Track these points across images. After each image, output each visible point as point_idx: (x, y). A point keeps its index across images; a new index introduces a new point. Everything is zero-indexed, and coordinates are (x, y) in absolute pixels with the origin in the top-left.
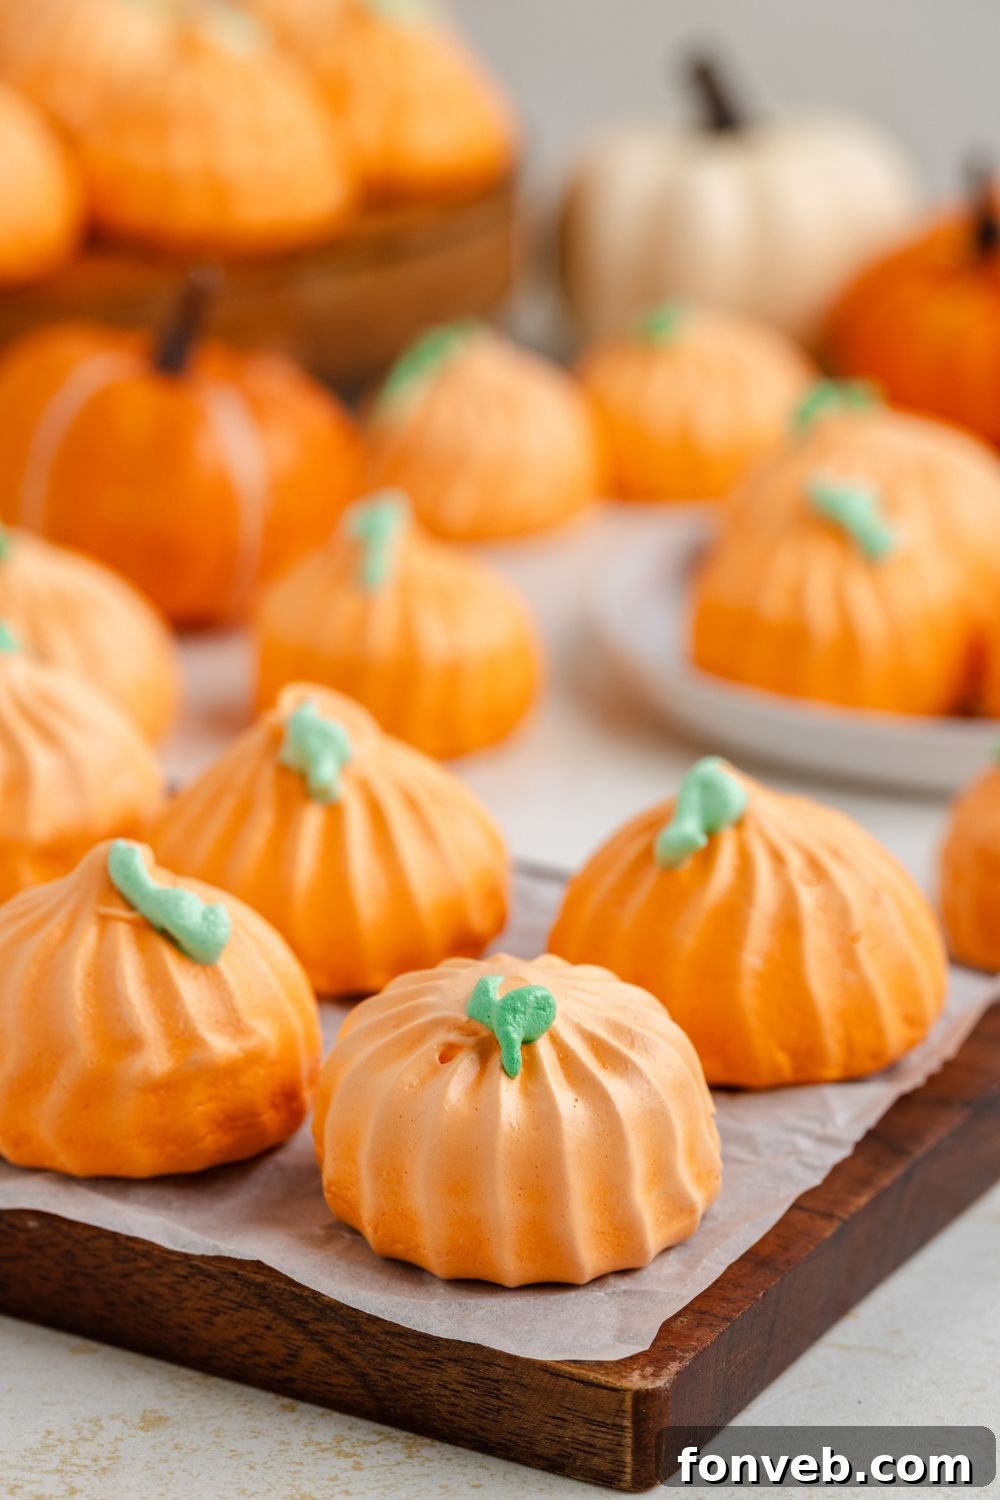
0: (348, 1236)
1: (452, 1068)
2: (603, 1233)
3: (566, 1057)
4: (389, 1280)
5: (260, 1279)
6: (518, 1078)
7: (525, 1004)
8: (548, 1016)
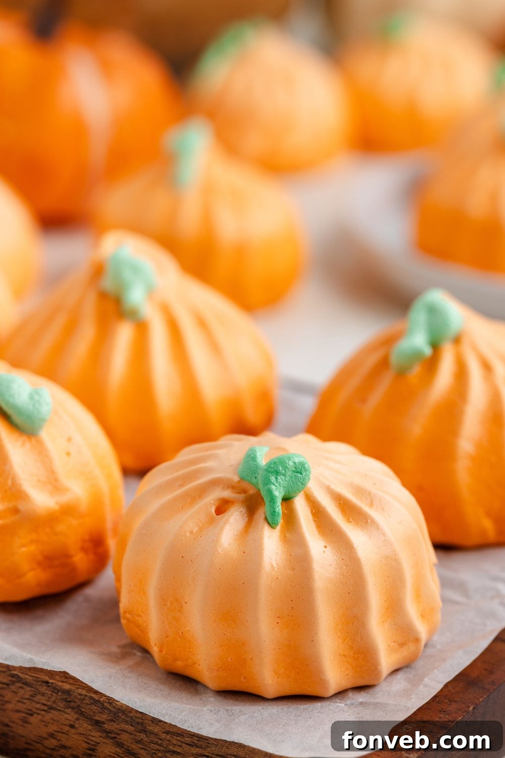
0: (139, 654)
1: (225, 518)
2: (345, 656)
3: (318, 512)
4: (171, 690)
5: (67, 687)
6: (279, 528)
7: (285, 468)
8: (304, 478)
